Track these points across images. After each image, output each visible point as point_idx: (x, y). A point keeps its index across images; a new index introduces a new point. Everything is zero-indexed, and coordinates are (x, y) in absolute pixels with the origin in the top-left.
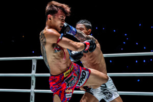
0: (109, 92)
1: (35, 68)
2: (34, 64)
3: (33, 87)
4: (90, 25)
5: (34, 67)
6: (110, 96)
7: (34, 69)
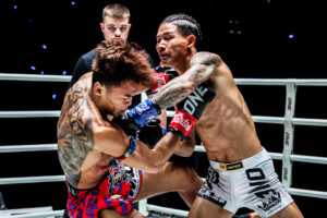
0: (272, 190)
1: (293, 106)
2: (291, 95)
3: (288, 147)
4: (193, 25)
5: (290, 103)
6: (274, 199)
7: (289, 108)
